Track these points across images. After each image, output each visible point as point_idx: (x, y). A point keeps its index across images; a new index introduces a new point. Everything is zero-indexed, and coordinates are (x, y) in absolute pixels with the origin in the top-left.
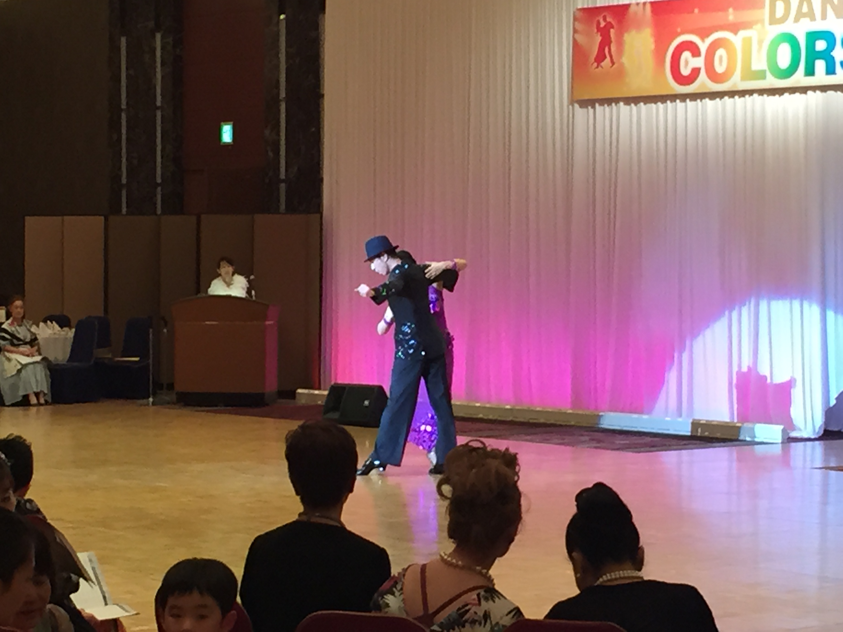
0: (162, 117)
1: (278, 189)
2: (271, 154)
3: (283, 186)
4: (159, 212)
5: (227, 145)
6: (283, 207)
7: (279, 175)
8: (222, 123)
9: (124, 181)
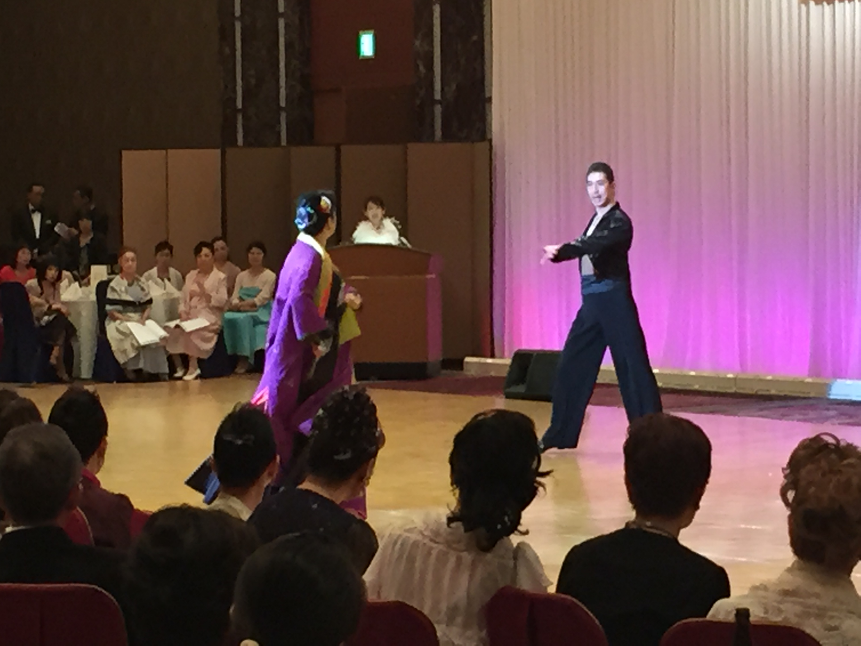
0: (287, 26)
1: (433, 113)
2: (422, 68)
3: (438, 109)
4: (284, 143)
5: (367, 60)
6: (438, 133)
7: (433, 95)
8: (361, 33)
9: (239, 105)
